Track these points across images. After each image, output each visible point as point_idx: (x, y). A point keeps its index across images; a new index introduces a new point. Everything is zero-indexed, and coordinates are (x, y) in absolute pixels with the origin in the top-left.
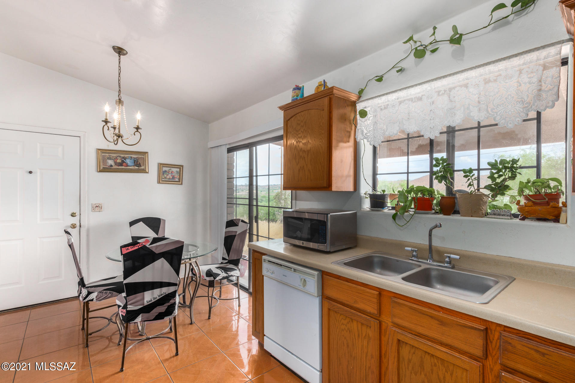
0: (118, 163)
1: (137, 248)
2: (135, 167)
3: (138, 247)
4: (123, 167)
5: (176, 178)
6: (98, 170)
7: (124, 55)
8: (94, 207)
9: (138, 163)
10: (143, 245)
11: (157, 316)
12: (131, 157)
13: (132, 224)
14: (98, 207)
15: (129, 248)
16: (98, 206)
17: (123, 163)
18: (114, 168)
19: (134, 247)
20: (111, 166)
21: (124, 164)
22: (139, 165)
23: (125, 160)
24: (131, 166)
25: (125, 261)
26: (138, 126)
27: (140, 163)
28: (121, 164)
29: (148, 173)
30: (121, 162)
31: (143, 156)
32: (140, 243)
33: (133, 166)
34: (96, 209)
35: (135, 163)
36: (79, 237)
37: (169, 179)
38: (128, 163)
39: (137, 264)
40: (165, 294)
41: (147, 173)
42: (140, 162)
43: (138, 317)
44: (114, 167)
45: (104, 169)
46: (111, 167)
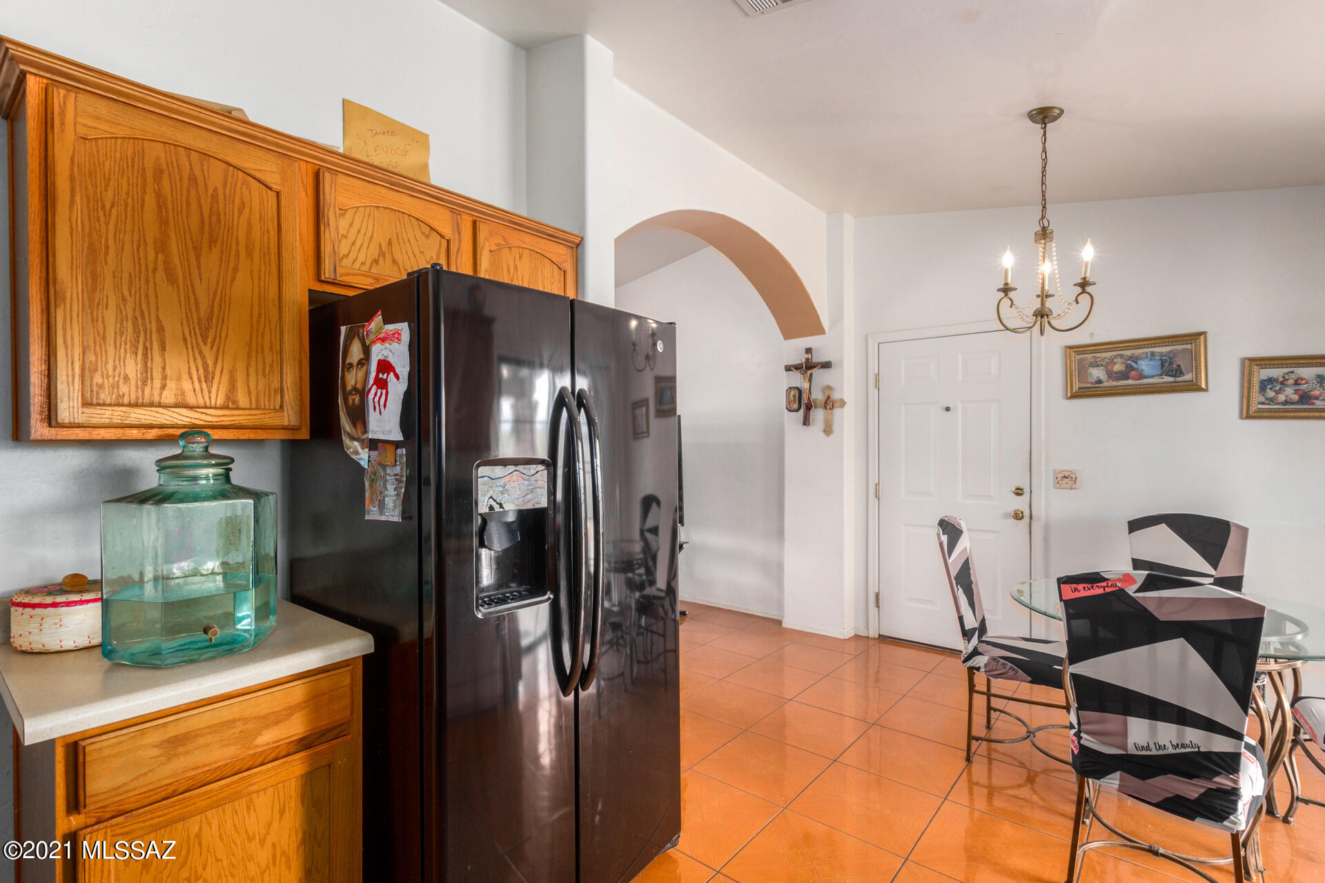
0: (1117, 373)
1: (1101, 591)
2: (1163, 378)
3: (1102, 589)
4: (1130, 382)
5: (1317, 399)
6: (1067, 395)
7: (1055, 118)
8: (1059, 479)
9: (1175, 366)
10: (1117, 589)
11: (1168, 799)
12: (1153, 354)
13: (1136, 525)
14: (1067, 479)
15: (1080, 587)
16: (1067, 476)
17: (1130, 371)
18: (1106, 387)
19: (1092, 587)
20: (1099, 381)
21: (1133, 373)
22: (1179, 372)
23: (1136, 363)
24: (1152, 377)
25: (1069, 618)
26: (1084, 278)
27: (1179, 366)
28: (1124, 375)
29: (1206, 390)
30: (1124, 369)
31: (1189, 346)
32: (1108, 580)
33: (1159, 375)
34: (1064, 482)
35: (1162, 366)
36: (1028, 539)
37: (1288, 403)
38: (1145, 369)
39: (1102, 633)
40: (1196, 750)
41: (1201, 389)
42: (1179, 363)
43: (1109, 776)
44: (1105, 384)
45: (1082, 391)
46: (1097, 385)
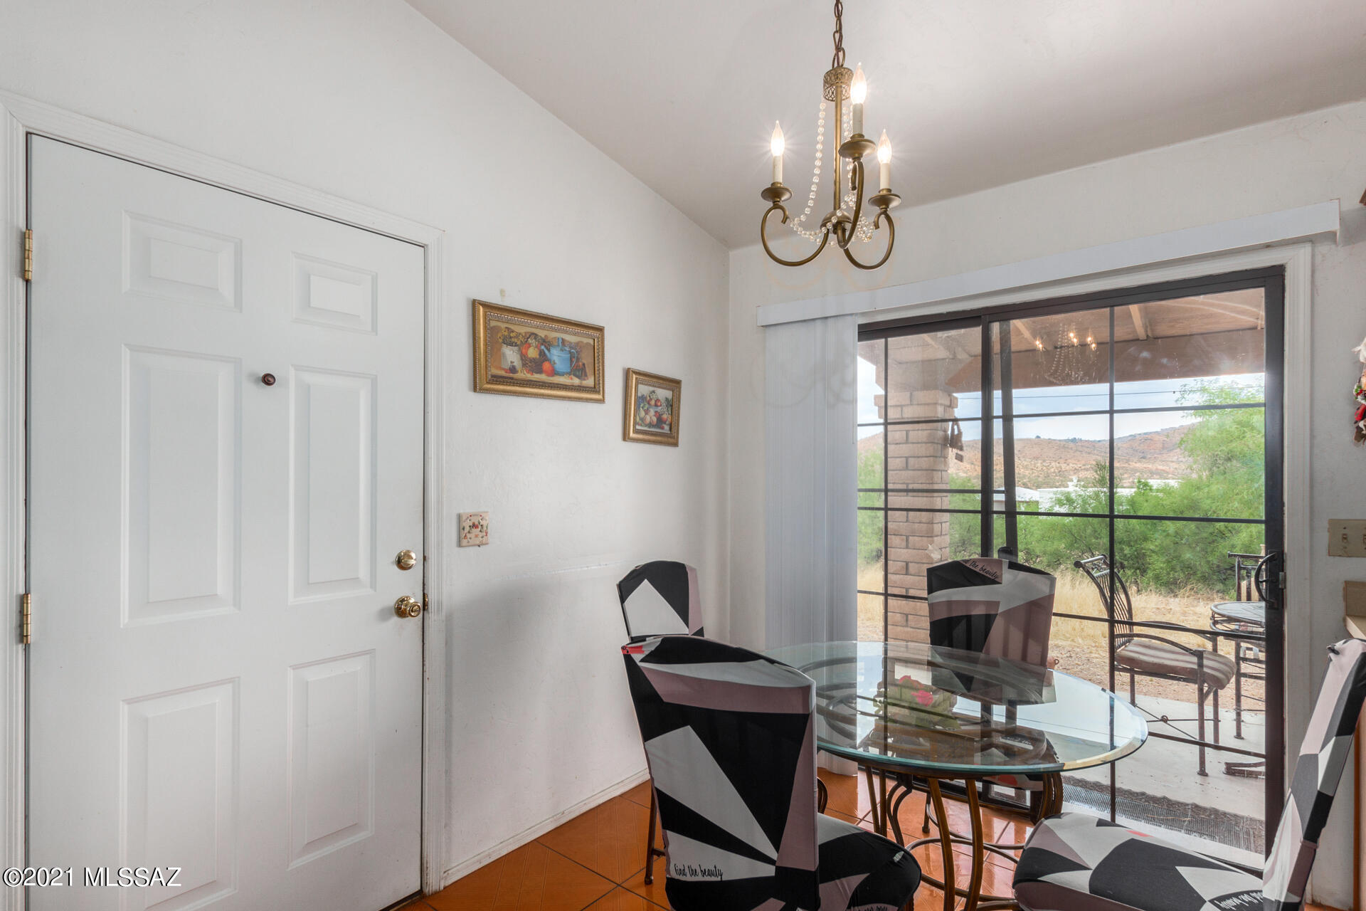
2: (571, 379)
5: (665, 423)
6: (474, 385)
8: (467, 529)
9: (581, 364)
12: (562, 339)
14: (477, 529)
16: (474, 522)
20: (513, 370)
22: (583, 373)
24: (563, 375)
29: (603, 401)
31: (591, 341)
33: (567, 373)
34: (472, 535)
35: (571, 362)
36: (421, 649)
37: (650, 425)
38: (556, 361)
41: (600, 400)
42: (585, 362)
